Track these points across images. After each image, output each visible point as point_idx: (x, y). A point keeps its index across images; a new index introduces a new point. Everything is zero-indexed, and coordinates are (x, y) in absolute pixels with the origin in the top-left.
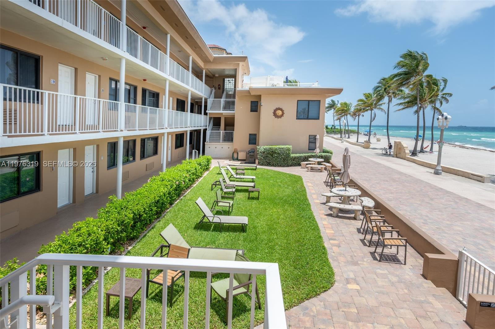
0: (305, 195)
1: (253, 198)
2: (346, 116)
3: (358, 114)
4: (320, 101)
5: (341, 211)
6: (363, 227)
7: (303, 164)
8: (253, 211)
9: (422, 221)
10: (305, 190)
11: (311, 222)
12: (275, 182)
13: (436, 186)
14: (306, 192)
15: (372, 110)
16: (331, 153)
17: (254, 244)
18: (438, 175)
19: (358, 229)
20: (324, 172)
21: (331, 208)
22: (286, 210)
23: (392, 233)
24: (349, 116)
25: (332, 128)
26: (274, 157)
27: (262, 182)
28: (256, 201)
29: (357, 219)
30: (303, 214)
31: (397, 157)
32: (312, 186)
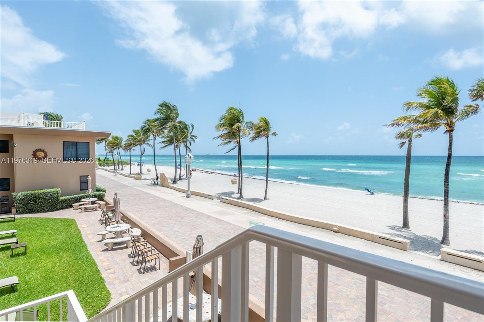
0: (81, 238)
1: (18, 255)
2: (118, 149)
3: (130, 149)
4: (89, 143)
5: (116, 244)
6: (133, 253)
7: (76, 205)
8: (22, 268)
9: (175, 236)
10: (80, 232)
11: (88, 261)
12: (44, 231)
13: (186, 207)
14: (81, 235)
15: (141, 145)
16: (105, 191)
17: (30, 298)
18: (189, 197)
19: (129, 255)
20: (98, 210)
21: (106, 244)
22: (62, 257)
23: (151, 251)
24: (121, 149)
25: (104, 160)
26: (39, 203)
27: (26, 234)
28: (23, 256)
29: (129, 247)
30: (80, 256)
31: (162, 186)
32: (88, 227)
